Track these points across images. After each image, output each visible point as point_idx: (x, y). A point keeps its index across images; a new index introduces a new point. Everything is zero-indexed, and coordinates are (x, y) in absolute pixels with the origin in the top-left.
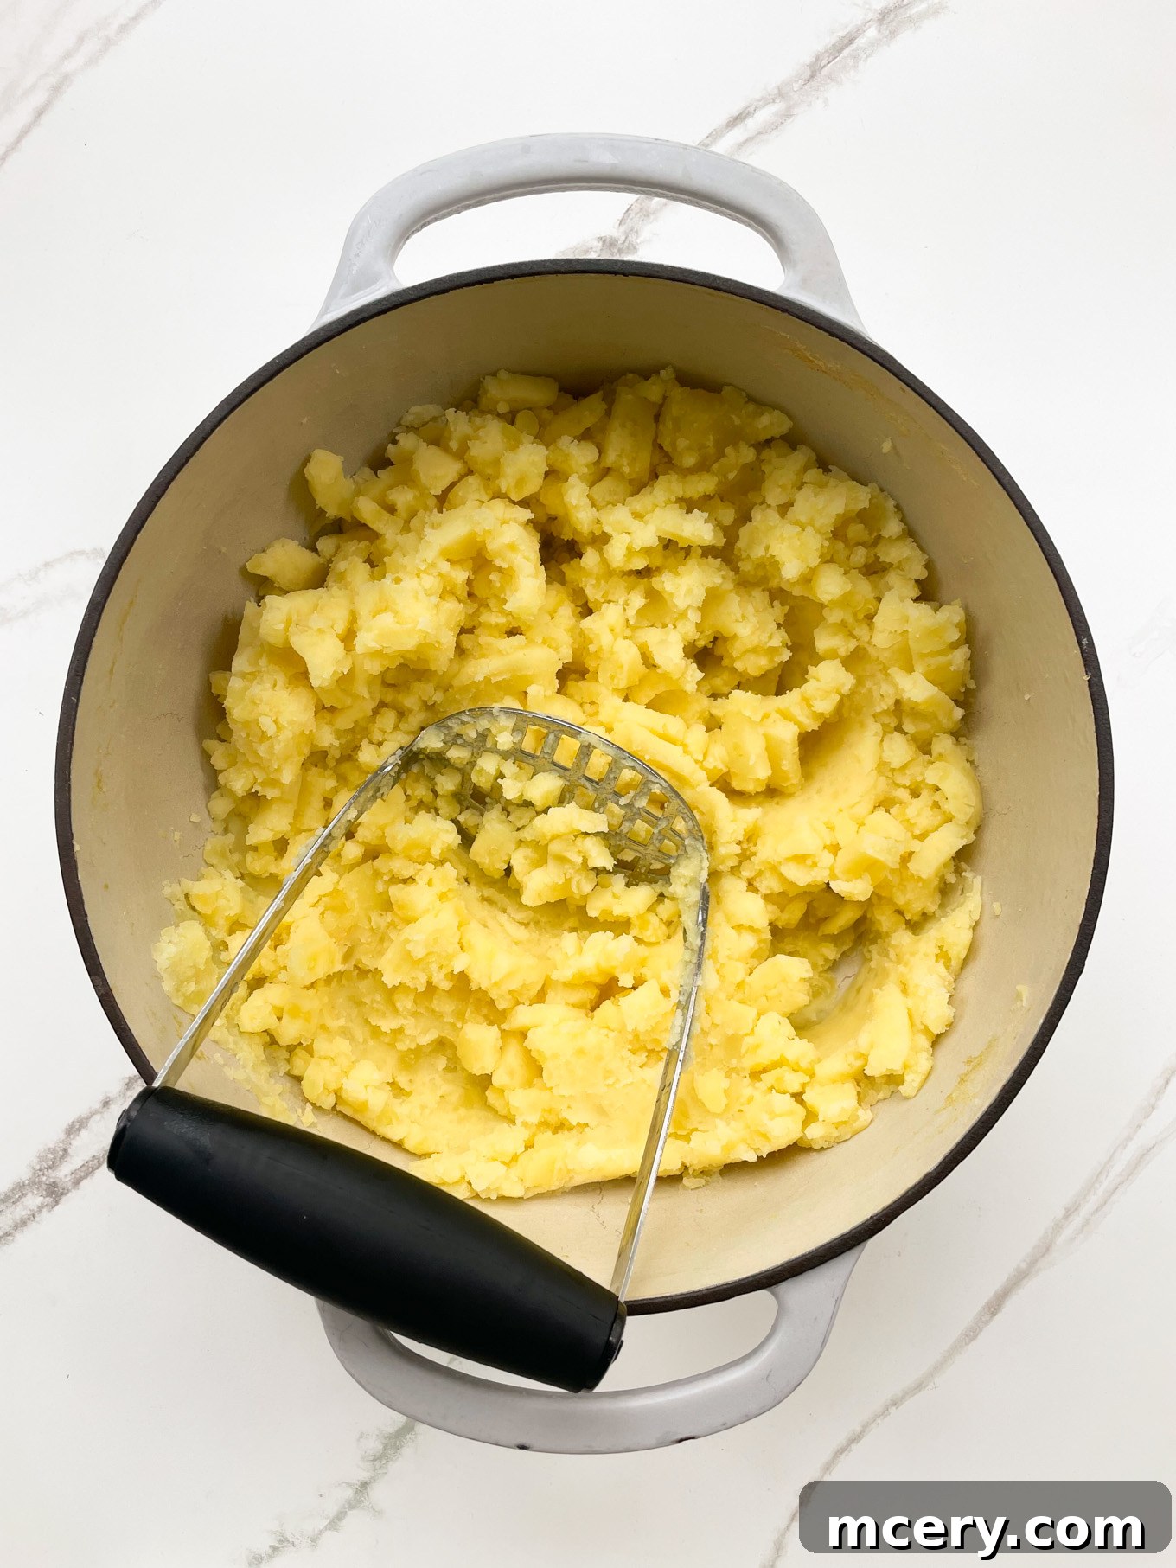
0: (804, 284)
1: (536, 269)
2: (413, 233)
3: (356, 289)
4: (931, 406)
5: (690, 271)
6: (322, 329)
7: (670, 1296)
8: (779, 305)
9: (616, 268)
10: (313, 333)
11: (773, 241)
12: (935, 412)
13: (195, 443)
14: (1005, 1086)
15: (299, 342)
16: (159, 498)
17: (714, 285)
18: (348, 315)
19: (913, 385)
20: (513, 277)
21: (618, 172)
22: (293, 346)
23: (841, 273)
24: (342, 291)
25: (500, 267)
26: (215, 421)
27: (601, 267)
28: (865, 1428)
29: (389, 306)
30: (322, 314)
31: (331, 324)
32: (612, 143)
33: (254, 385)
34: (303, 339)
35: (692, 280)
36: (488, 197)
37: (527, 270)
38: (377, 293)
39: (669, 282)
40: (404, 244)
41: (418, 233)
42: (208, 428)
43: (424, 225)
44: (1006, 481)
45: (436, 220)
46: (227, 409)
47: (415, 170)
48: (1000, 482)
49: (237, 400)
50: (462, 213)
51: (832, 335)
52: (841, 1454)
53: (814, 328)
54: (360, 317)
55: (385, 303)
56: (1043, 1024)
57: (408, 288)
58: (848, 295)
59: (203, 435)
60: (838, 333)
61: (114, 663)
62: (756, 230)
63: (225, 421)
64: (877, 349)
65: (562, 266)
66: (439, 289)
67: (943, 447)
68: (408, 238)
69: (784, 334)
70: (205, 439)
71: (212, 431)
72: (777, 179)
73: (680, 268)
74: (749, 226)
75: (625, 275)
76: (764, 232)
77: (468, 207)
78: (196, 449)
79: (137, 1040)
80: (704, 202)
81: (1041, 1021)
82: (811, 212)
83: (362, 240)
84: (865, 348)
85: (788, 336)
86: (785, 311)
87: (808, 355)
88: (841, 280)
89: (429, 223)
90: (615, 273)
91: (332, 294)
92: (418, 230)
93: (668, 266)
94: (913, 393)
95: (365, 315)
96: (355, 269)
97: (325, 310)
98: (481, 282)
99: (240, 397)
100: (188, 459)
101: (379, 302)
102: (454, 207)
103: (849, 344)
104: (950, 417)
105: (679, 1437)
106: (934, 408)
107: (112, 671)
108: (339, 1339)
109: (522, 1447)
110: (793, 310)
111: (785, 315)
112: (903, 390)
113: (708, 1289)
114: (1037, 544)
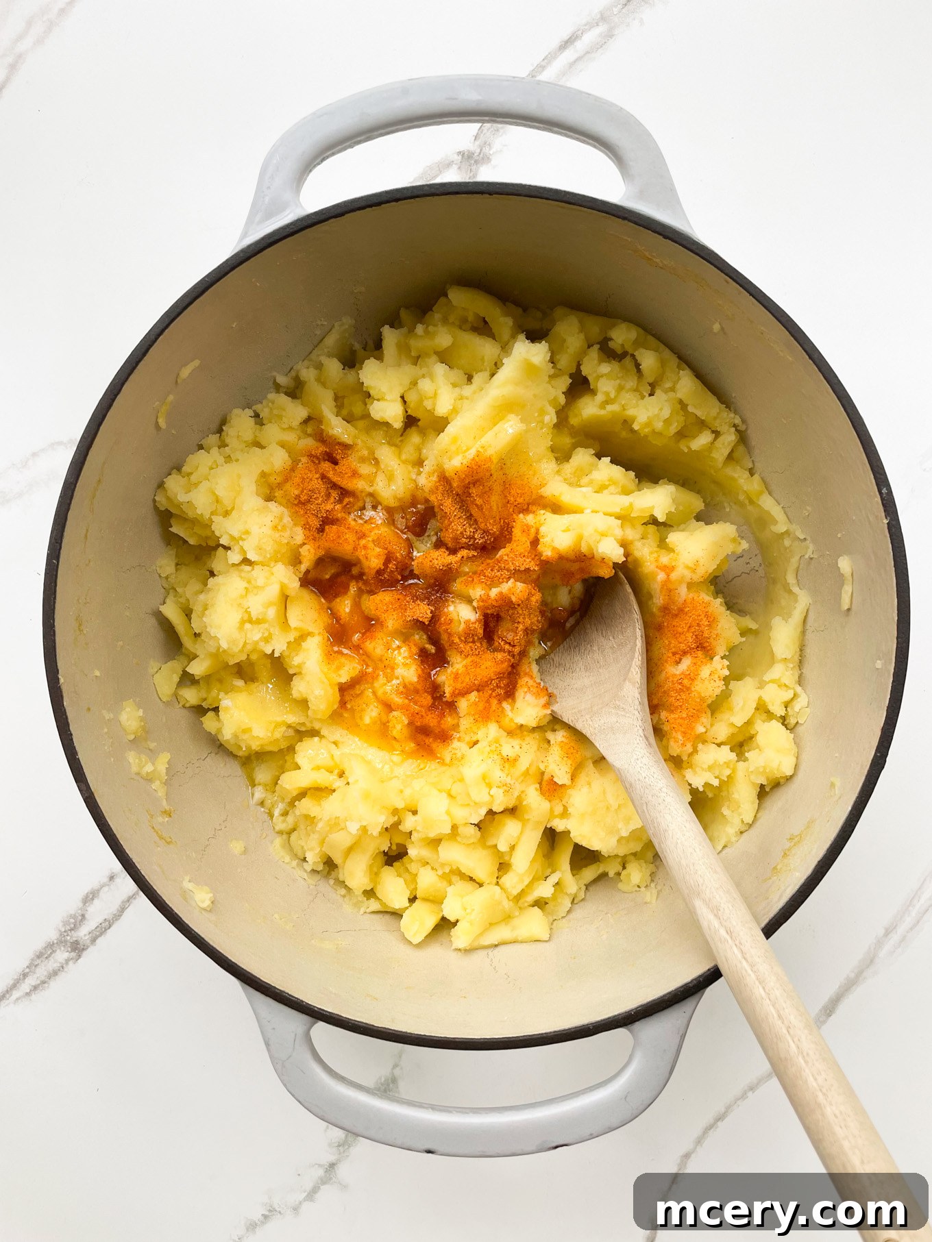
0: (641, 195)
1: (416, 193)
2: (315, 166)
3: (269, 215)
4: (751, 294)
5: (544, 189)
6: (242, 251)
8: (620, 214)
9: (482, 188)
10: (235, 255)
11: (615, 159)
12: (754, 300)
13: (143, 350)
14: (819, 862)
15: (224, 263)
16: (116, 396)
17: (565, 199)
18: (263, 239)
19: (735, 278)
20: (397, 200)
21: (483, 107)
22: (219, 267)
23: (672, 184)
24: (257, 219)
25: (386, 192)
26: (158, 331)
27: (469, 188)
28: (728, 1109)
29: (295, 229)
30: (242, 238)
31: (249, 246)
32: (477, 82)
33: (188, 300)
34: (227, 260)
35: (546, 196)
36: (376, 133)
37: (409, 194)
38: (286, 219)
39: (527, 198)
40: (308, 176)
41: (319, 167)
43: (323, 160)
44: (815, 356)
45: (333, 154)
46: (167, 321)
49: (176, 313)
50: (355, 148)
51: (666, 237)
52: (709, 1130)
53: (650, 232)
54: (272, 240)
55: (292, 227)
56: (851, 811)
57: (312, 214)
58: (678, 203)
59: (149, 343)
60: (670, 235)
61: (87, 530)
62: (601, 151)
63: (167, 331)
64: (704, 248)
66: (336, 213)
67: (762, 328)
68: (311, 171)
69: (626, 238)
70: (150, 346)
71: (156, 339)
72: (617, 106)
73: (536, 186)
74: (595, 147)
75: (490, 194)
76: (608, 152)
77: (359, 142)
78: (145, 354)
79: (115, 832)
80: (556, 129)
81: (850, 808)
82: (646, 133)
83: (272, 175)
84: (694, 248)
85: (629, 239)
86: (624, 218)
87: (647, 254)
88: (672, 190)
89: (328, 157)
90: (482, 193)
91: (250, 221)
92: (319, 164)
93: (526, 185)
94: (734, 284)
95: (276, 238)
96: (267, 199)
97: (244, 235)
98: (370, 206)
99: (178, 310)
100: (137, 363)
101: (288, 226)
102: (348, 144)
103: (680, 244)
104: (767, 304)
105: (555, 1145)
106: (753, 296)
107: (86, 536)
108: (282, 1068)
109: (429, 1152)
110: (632, 218)
111: (626, 222)
112: (727, 282)
113: (576, 1027)
114: (842, 409)
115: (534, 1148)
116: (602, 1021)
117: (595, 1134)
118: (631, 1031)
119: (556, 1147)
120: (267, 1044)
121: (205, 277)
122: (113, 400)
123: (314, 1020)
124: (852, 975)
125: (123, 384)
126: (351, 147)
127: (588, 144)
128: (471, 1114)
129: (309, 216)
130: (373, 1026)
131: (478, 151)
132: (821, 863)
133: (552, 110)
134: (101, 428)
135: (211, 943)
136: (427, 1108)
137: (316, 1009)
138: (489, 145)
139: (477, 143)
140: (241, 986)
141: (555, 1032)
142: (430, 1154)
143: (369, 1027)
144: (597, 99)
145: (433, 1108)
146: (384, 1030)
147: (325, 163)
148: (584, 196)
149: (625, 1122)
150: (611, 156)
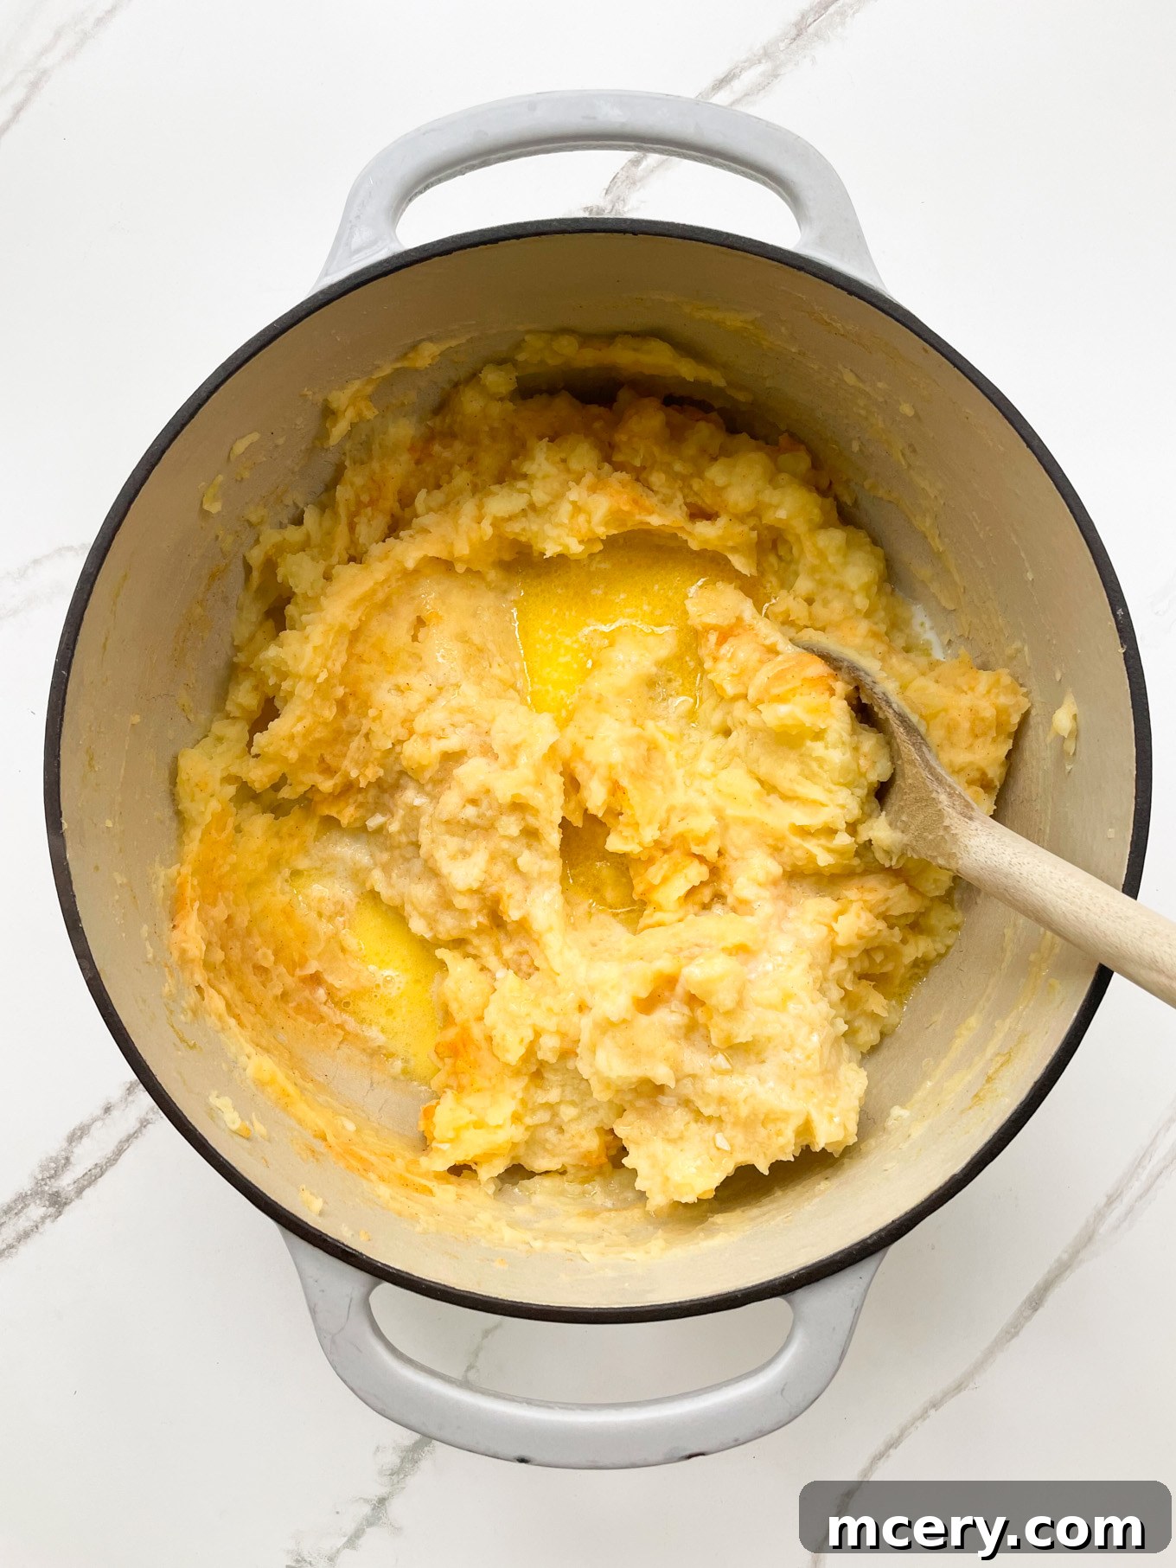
0: (822, 241)
1: (542, 229)
2: (416, 195)
3: (357, 251)
4: (955, 366)
5: (702, 230)
6: (322, 292)
7: (679, 1303)
8: (796, 263)
9: (624, 226)
10: (313, 296)
11: (789, 199)
12: (959, 373)
13: (191, 410)
14: (1036, 1083)
15: (298, 306)
16: (153, 467)
17: (726, 242)
18: (348, 278)
19: (936, 345)
20: (518, 237)
22: (291, 310)
23: (860, 230)
24: (342, 254)
25: (505, 227)
26: (211, 387)
27: (609, 226)
29: (390, 268)
30: (323, 277)
31: (331, 287)
32: (622, 99)
33: (251, 350)
34: (302, 303)
35: (704, 238)
36: (493, 157)
37: (533, 230)
38: (378, 256)
39: (680, 240)
40: (406, 206)
41: (421, 197)
42: (204, 395)
43: (427, 187)
44: (1035, 443)
45: (440, 181)
46: (223, 375)
47: (418, 129)
48: (1029, 446)
49: (235, 366)
50: (467, 175)
51: (851, 293)
53: (832, 286)
54: (359, 280)
55: (385, 265)
56: (1077, 1016)
57: (410, 250)
58: (867, 252)
59: (199, 402)
60: (857, 291)
61: (106, 638)
62: (772, 189)
63: (222, 387)
64: (898, 307)
65: (569, 225)
66: (441, 250)
67: (968, 410)
68: (410, 200)
69: (800, 294)
70: (200, 406)
71: (208, 397)
72: (793, 134)
73: (691, 226)
74: (764, 183)
75: (634, 234)
76: (780, 189)
77: (473, 168)
78: (192, 416)
79: (125, 1025)
80: (715, 160)
81: (1075, 1014)
82: (828, 168)
83: (363, 202)
84: (886, 307)
85: (805, 297)
86: (800, 269)
87: (825, 317)
88: (860, 236)
89: (432, 184)
90: (624, 232)
91: (333, 257)
92: (421, 192)
93: (679, 224)
94: (935, 352)
95: (366, 277)
96: (355, 231)
97: (326, 273)
98: (485, 243)
99: (238, 362)
100: (183, 426)
101: (381, 263)
102: (458, 168)
103: (869, 302)
104: (975, 379)
105: (688, 1453)
106: (958, 368)
107: (105, 646)
108: (330, 1343)
109: (522, 1460)
110: (810, 268)
111: (802, 273)
112: (926, 351)
113: (719, 1295)
114: (1068, 510)
115: (660, 1458)
116: (753, 1287)
117: (742, 1440)
118: (789, 1302)
119: (690, 1457)
120: (313, 1311)
121: (274, 323)
122: (149, 472)
123: (378, 1279)
124: (1065, 1257)
125: (163, 452)
126: (462, 173)
127: (756, 179)
128: (579, 1411)
129: (407, 253)
130: (454, 1288)
131: (609, 207)
132: (1038, 1084)
133: (714, 136)
134: (132, 506)
135: (245, 1175)
136: (520, 1402)
137: (379, 1265)
138: (624, 200)
139: (609, 197)
140: (281, 1231)
141: (691, 1301)
142: (523, 1465)
143: (449, 1290)
144: (768, 124)
145: (529, 1402)
146: (469, 1295)
147: (428, 191)
148: (750, 240)
149: (782, 1423)
150: (784, 194)
